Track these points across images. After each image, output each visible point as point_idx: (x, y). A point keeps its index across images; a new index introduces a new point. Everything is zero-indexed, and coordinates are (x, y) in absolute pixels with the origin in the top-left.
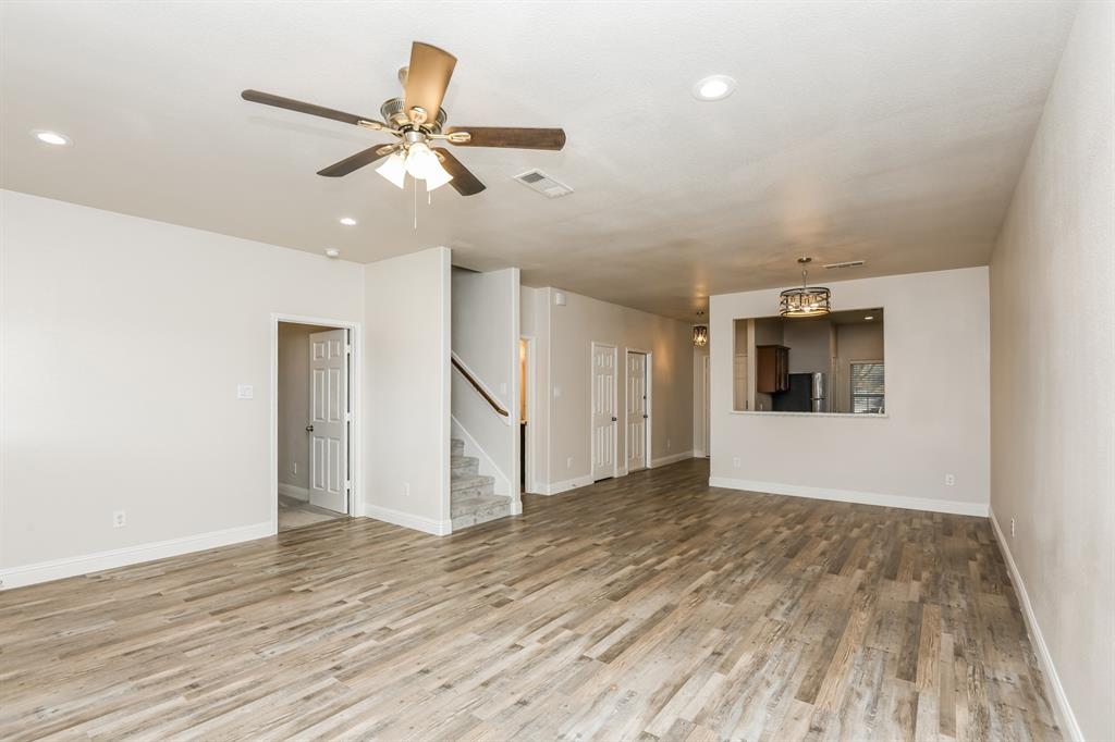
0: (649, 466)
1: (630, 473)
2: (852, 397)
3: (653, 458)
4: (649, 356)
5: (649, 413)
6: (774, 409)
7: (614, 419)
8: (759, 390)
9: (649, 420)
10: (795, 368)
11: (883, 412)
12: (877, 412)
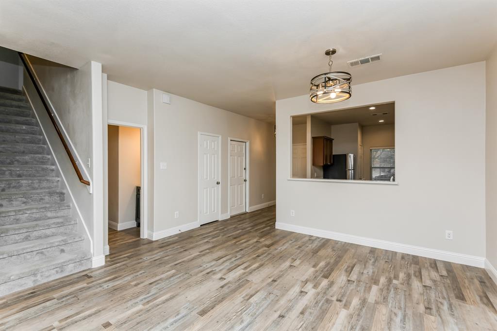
0: (247, 211)
1: (231, 217)
2: (371, 168)
3: (250, 205)
4: (248, 144)
5: (248, 179)
6: (324, 178)
7: (218, 183)
8: (314, 163)
9: (248, 182)
10: (337, 150)
11: (394, 180)
12: (389, 180)
